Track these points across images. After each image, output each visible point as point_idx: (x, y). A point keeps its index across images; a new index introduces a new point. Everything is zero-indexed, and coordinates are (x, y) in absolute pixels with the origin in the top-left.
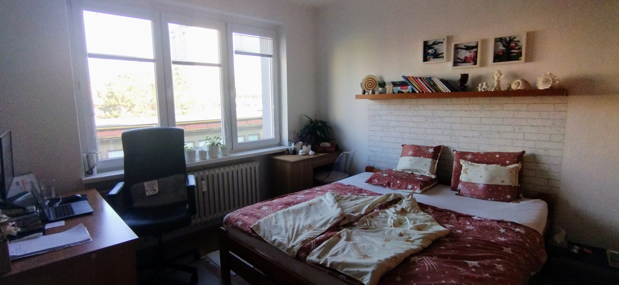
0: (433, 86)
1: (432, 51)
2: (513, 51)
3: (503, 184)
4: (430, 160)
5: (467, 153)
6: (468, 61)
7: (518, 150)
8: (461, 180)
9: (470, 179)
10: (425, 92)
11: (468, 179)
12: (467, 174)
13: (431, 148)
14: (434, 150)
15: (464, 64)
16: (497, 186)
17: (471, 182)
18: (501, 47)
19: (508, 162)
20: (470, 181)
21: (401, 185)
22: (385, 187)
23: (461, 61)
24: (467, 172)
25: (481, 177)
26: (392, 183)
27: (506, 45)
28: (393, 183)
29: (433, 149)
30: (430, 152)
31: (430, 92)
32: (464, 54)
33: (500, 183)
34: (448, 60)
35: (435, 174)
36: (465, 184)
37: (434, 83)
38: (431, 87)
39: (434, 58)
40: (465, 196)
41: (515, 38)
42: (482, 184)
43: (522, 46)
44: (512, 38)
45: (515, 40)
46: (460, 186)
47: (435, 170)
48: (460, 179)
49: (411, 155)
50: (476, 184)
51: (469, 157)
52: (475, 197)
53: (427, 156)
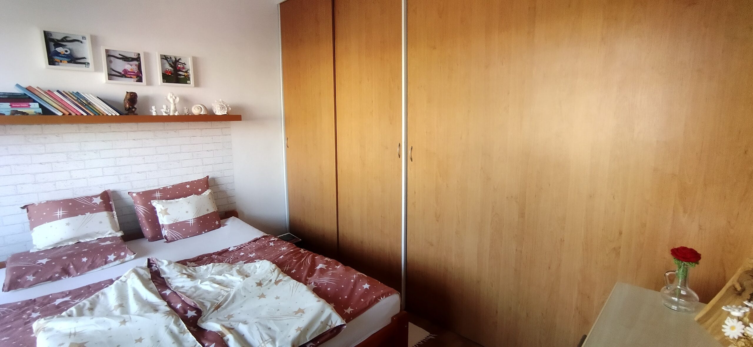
0: (88, 105)
1: (66, 51)
2: (181, 73)
3: (209, 212)
4: (105, 214)
5: (154, 191)
6: (129, 76)
7: (201, 177)
8: (163, 225)
9: (175, 220)
10: (73, 114)
11: (174, 220)
12: (169, 214)
13: (96, 196)
14: (101, 198)
15: (124, 79)
16: (205, 216)
17: (178, 222)
18: (168, 67)
19: (200, 190)
20: (176, 221)
21: (93, 262)
22: (59, 278)
23: (120, 75)
24: (168, 213)
25: (187, 212)
26: (72, 267)
27: (173, 65)
28: (73, 265)
29: (99, 197)
30: (98, 203)
31: (85, 114)
32: (120, 66)
33: (207, 213)
34: (97, 69)
35: (120, 230)
36: (171, 226)
37: (87, 101)
38: (84, 106)
39: (69, 62)
40: (177, 240)
41: (180, 59)
42: (191, 219)
43: (188, 70)
44: (177, 59)
45: (180, 61)
46: (165, 232)
47: (118, 225)
48: (161, 223)
49: (64, 217)
50: (185, 221)
51: (158, 195)
52: (188, 236)
53: (95, 209)
